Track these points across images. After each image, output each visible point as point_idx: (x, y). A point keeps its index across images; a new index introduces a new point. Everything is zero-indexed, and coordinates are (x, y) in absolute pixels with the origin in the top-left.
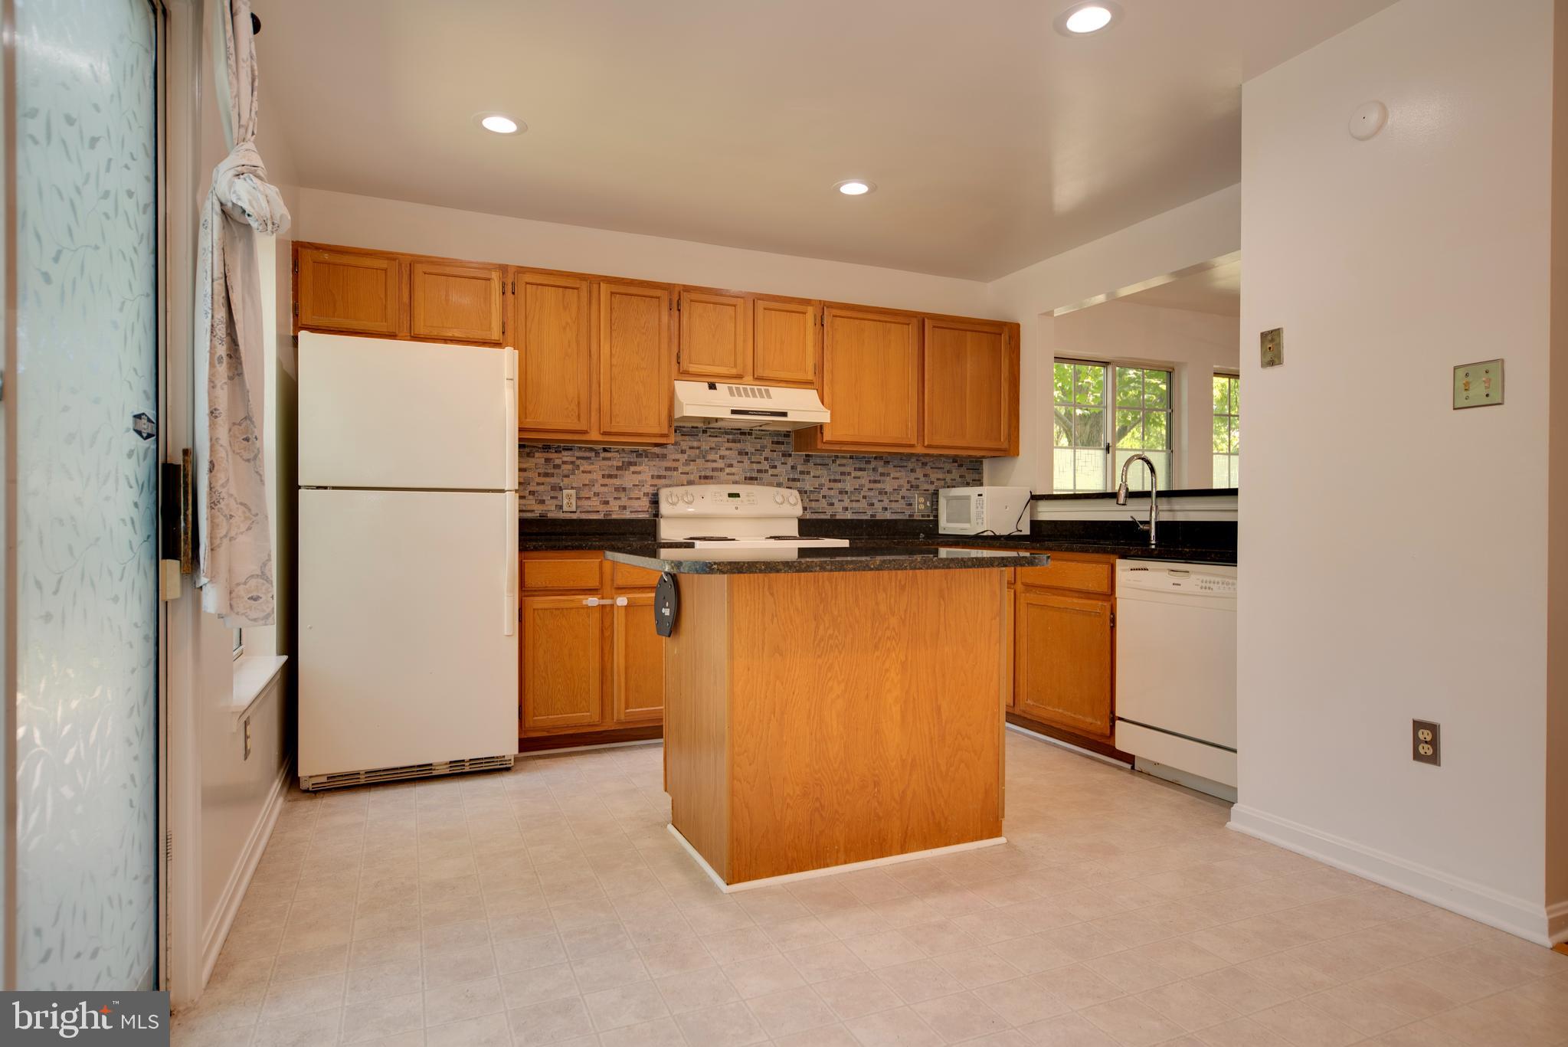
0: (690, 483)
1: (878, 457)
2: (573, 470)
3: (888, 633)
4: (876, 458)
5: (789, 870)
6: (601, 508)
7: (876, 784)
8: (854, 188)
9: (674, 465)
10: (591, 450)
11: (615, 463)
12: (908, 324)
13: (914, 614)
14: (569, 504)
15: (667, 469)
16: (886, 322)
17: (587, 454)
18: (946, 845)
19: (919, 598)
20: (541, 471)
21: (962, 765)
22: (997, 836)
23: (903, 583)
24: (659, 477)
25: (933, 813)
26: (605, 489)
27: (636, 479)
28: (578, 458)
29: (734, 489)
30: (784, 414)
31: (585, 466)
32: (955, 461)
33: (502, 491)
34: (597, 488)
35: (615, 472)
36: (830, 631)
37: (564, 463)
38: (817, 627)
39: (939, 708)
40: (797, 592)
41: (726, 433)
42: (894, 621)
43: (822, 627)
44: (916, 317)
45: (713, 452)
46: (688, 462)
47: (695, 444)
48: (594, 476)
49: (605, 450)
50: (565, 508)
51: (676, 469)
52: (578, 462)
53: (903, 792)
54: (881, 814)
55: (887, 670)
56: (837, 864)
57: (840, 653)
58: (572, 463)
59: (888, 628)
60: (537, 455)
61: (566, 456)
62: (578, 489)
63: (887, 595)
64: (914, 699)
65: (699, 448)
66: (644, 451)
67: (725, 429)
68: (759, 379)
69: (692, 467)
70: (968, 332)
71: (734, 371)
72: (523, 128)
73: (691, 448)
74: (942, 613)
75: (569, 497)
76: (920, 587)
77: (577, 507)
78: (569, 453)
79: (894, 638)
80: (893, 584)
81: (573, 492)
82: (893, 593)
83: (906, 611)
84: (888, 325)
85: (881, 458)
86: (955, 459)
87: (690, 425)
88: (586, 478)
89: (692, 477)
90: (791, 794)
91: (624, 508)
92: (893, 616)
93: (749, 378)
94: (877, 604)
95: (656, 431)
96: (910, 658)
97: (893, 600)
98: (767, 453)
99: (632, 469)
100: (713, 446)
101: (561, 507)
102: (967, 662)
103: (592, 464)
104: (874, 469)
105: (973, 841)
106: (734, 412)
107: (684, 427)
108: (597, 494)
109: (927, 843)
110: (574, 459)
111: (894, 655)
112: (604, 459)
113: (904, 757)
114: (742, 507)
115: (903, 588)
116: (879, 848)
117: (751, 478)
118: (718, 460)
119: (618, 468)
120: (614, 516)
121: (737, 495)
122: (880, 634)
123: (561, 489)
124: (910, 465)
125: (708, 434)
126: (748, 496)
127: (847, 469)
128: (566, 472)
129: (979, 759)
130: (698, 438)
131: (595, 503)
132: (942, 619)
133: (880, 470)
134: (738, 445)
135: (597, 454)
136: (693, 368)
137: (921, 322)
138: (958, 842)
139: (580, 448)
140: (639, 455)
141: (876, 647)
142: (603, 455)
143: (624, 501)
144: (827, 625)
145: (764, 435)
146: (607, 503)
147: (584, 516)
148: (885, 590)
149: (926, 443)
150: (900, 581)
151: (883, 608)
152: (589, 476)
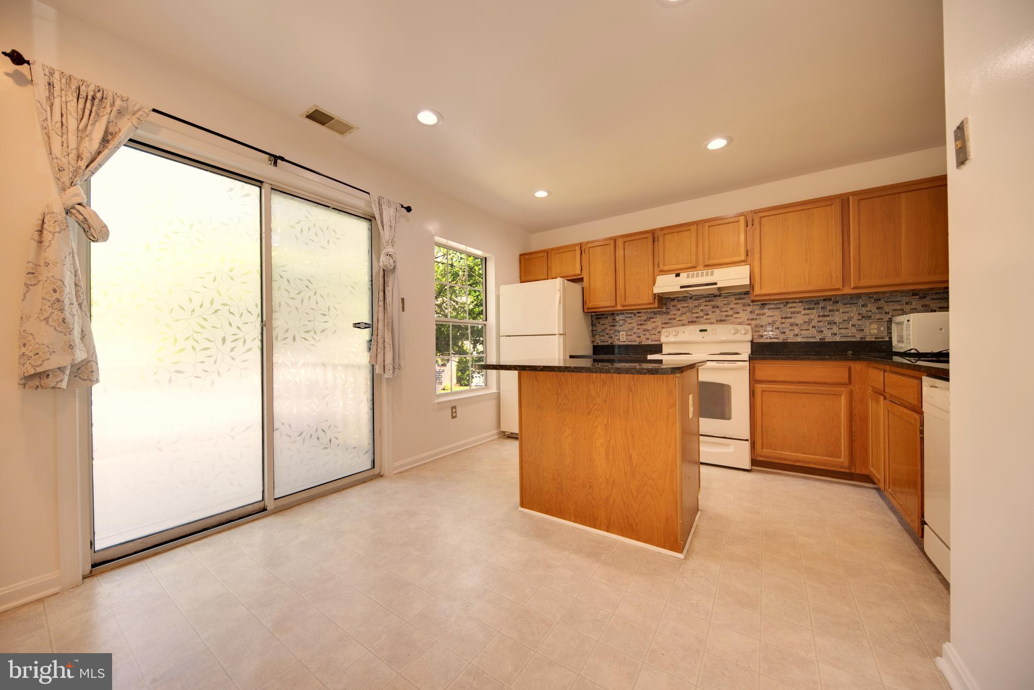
0: (683, 325)
1: (827, 299)
2: (624, 323)
3: (596, 407)
4: (824, 300)
5: (546, 512)
6: (637, 339)
7: (591, 487)
8: (717, 144)
9: (674, 316)
10: (632, 313)
11: (643, 319)
12: (831, 205)
13: (612, 398)
14: (623, 338)
15: (670, 319)
16: (808, 209)
17: (630, 315)
18: (637, 540)
19: (615, 389)
20: (611, 324)
21: (648, 496)
22: (677, 551)
23: (605, 380)
24: (666, 323)
25: (627, 517)
26: (639, 331)
27: (654, 325)
28: (626, 317)
29: (703, 327)
30: (715, 284)
31: (629, 321)
32: (914, 295)
33: (555, 335)
34: (635, 330)
35: (643, 323)
36: (564, 401)
37: (620, 320)
38: (558, 398)
39: (630, 457)
40: (548, 379)
41: (704, 297)
42: (599, 400)
43: (560, 399)
44: (839, 198)
45: (696, 308)
46: (681, 315)
47: (686, 305)
48: (634, 325)
49: (638, 313)
50: (621, 340)
51: (675, 319)
52: (626, 319)
53: (607, 497)
54: (594, 505)
55: (596, 427)
56: (570, 520)
57: (570, 413)
58: (624, 320)
59: (596, 404)
60: (609, 317)
61: (621, 317)
62: (627, 331)
63: (595, 385)
64: (613, 446)
65: (688, 307)
66: (657, 311)
67: (703, 295)
68: (707, 266)
69: (684, 317)
70: (902, 194)
71: (690, 265)
72: (550, 193)
73: (683, 307)
74: (631, 400)
75: (623, 335)
76: (615, 383)
77: (627, 339)
78: (622, 315)
79: (599, 410)
80: (599, 380)
81: (625, 332)
82: (599, 385)
83: (607, 395)
84: (812, 210)
85: (830, 300)
86: (914, 293)
87: (682, 296)
88: (630, 326)
89: (684, 322)
90: (547, 476)
91: (648, 339)
92: (599, 397)
93: (701, 267)
94: (589, 390)
95: (647, 302)
96: (610, 423)
97: (598, 389)
98: (732, 306)
99: (652, 320)
100: (696, 305)
101: (619, 339)
102: (650, 433)
103: (633, 319)
104: (822, 308)
105: (657, 546)
106: (682, 287)
107: (679, 297)
108: (635, 333)
109: (622, 533)
110: (624, 318)
111: (600, 419)
112: (638, 317)
113: (608, 478)
114: (707, 337)
115: (604, 383)
116: (594, 523)
117: (721, 321)
118: (699, 312)
119: (645, 321)
120: (643, 343)
121: (706, 330)
122: (591, 406)
123: (619, 332)
124: (861, 302)
125: (693, 299)
126: (712, 330)
127: (797, 310)
128: (621, 324)
129: (661, 496)
130: (687, 302)
131: (634, 337)
132: (631, 404)
133: (828, 308)
134: (713, 303)
135: (635, 315)
136: (665, 268)
137: (843, 201)
138: (646, 542)
139: (627, 313)
140: (655, 313)
141: (589, 413)
142: (637, 315)
143: (648, 336)
144: (562, 398)
145: (729, 296)
146: (640, 337)
147: (629, 343)
148: (594, 383)
149: (852, 286)
150: (603, 380)
151: (593, 393)
152: (631, 325)
